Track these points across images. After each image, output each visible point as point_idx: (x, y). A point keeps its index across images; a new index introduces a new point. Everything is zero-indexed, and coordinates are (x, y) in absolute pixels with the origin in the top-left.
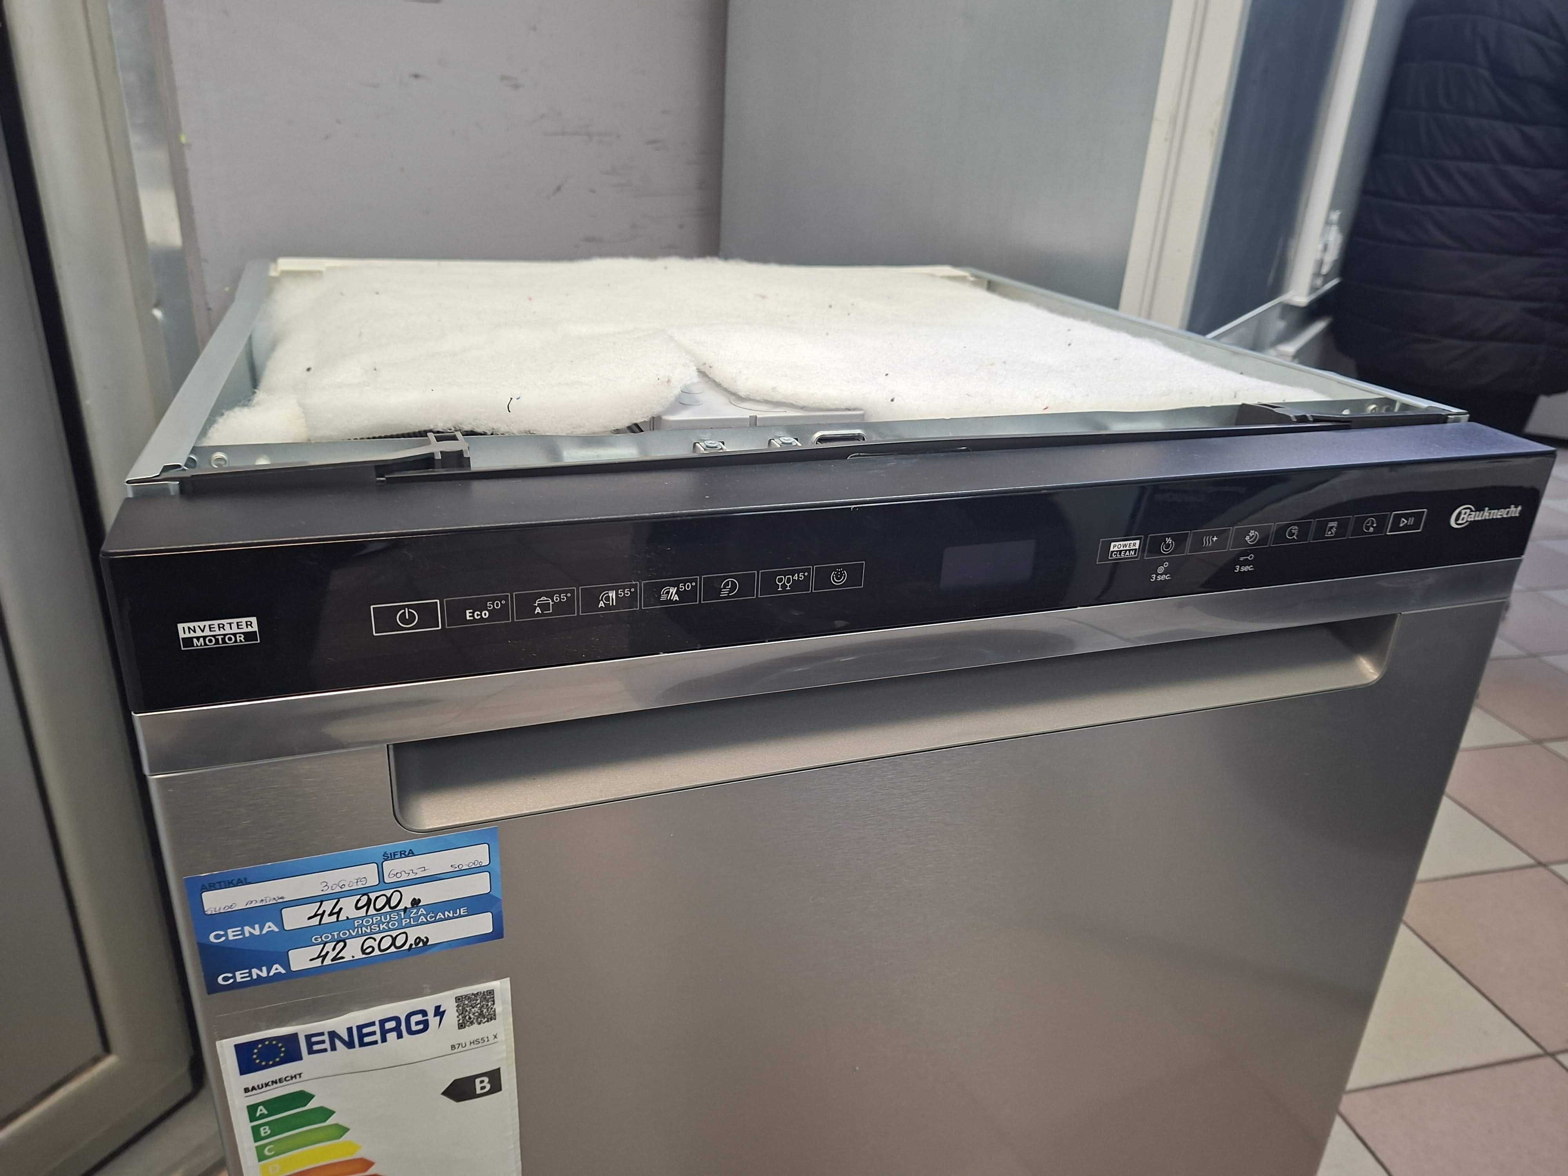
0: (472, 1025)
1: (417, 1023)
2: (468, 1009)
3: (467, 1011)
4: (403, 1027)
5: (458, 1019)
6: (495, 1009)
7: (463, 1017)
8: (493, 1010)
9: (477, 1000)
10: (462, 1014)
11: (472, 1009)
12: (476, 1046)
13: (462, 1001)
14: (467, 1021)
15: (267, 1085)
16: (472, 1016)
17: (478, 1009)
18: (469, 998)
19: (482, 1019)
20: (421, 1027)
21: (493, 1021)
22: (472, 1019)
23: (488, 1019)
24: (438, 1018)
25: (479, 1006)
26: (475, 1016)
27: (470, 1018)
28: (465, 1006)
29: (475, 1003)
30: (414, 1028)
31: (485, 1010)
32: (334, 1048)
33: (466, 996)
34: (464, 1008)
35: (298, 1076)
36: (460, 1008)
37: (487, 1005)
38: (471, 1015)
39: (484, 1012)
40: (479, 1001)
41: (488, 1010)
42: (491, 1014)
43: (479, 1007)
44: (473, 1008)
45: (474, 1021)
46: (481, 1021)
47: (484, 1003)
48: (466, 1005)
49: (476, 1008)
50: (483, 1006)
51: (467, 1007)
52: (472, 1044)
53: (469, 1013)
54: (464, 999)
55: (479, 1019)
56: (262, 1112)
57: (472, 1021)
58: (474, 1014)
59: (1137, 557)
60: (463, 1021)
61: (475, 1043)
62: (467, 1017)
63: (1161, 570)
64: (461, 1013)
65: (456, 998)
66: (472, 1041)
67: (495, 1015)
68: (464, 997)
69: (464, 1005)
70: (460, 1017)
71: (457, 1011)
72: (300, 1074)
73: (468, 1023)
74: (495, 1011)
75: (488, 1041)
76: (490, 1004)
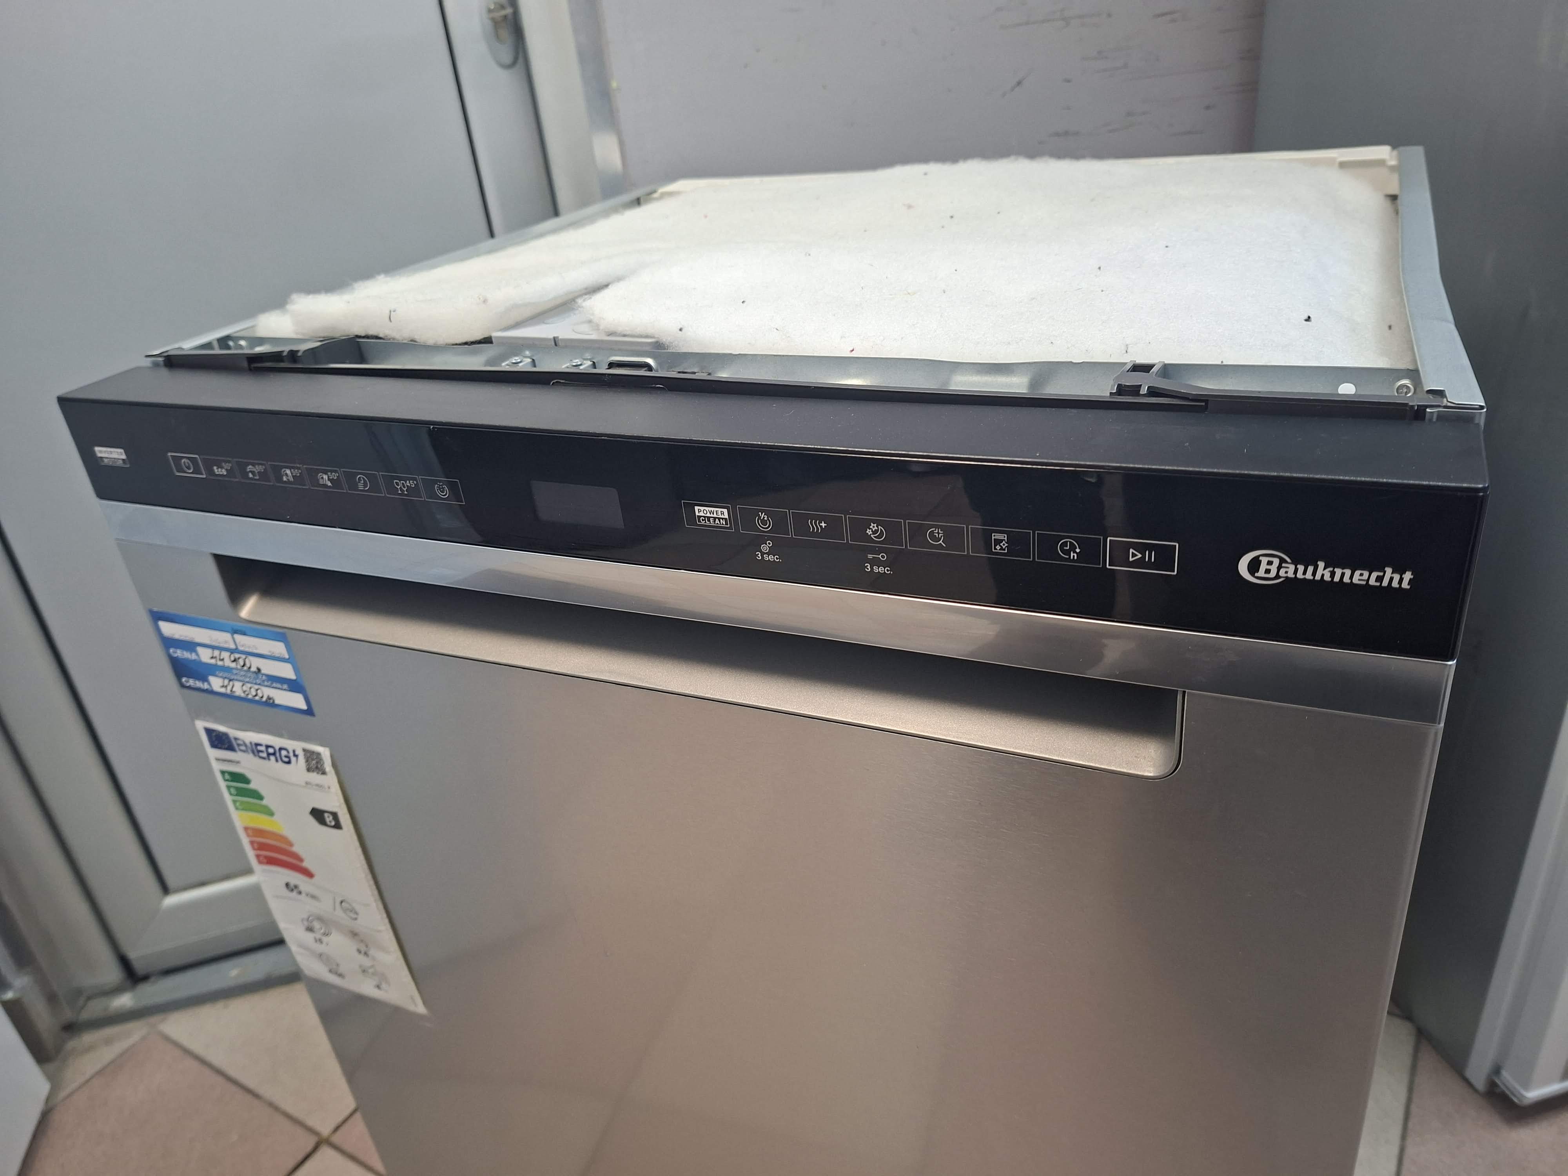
4: (278, 755)
6: (326, 767)
9: (312, 755)
10: (307, 762)
12: (320, 789)
13: (305, 752)
15: (226, 761)
18: (308, 752)
20: (287, 760)
21: (327, 775)
23: (324, 773)
24: (295, 758)
27: (312, 767)
30: (284, 759)
32: (249, 752)
34: (308, 758)
35: (239, 763)
39: (320, 767)
41: (323, 766)
42: (325, 770)
43: (316, 761)
45: (315, 771)
46: (319, 772)
47: (318, 759)
49: (313, 761)
52: (317, 787)
53: (311, 763)
56: (227, 778)
58: (314, 765)
59: (730, 528)
60: (308, 767)
63: (765, 548)
65: (301, 748)
66: (317, 784)
67: (327, 772)
69: (307, 755)
71: (305, 758)
73: (311, 770)
75: (326, 789)
76: (322, 762)
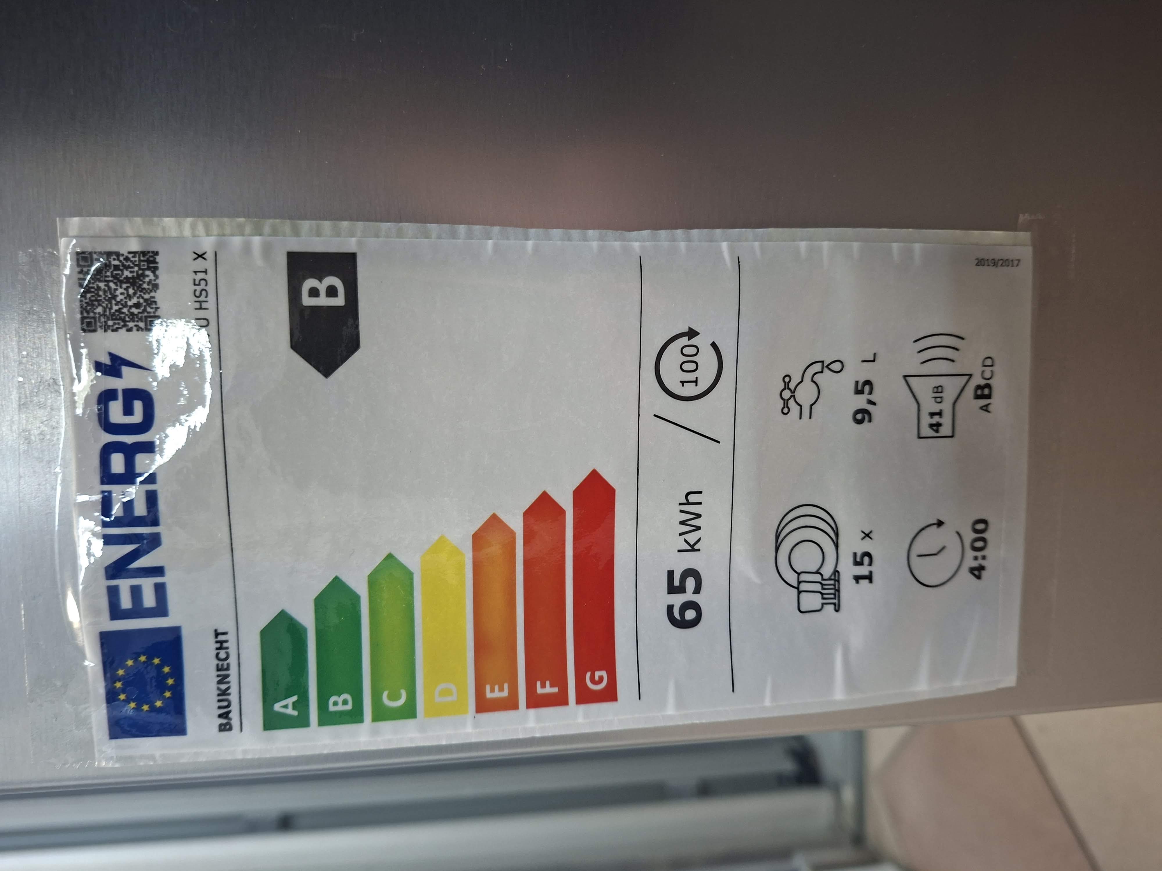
0: (155, 302)
1: (128, 411)
2: (115, 308)
3: (119, 311)
4: (129, 439)
5: (135, 329)
6: (130, 253)
7: (133, 320)
8: (130, 256)
9: (99, 288)
10: (124, 321)
11: (118, 299)
12: (212, 297)
13: (94, 318)
14: (145, 310)
15: (224, 693)
16: (135, 300)
17: (121, 287)
18: (91, 303)
19: (147, 279)
20: (138, 406)
21: (158, 259)
22: (142, 301)
23: (149, 268)
24: (125, 370)
25: (112, 285)
26: (135, 294)
27: (137, 305)
28: (108, 313)
29: (105, 292)
30: (137, 417)
31: (127, 273)
32: (158, 571)
33: (83, 310)
34: (114, 314)
35: (221, 638)
36: (110, 323)
37: (116, 267)
38: (130, 303)
39: (130, 275)
40: (102, 285)
41: (129, 267)
42: (140, 261)
43: (116, 284)
44: (114, 297)
45: (147, 296)
46: (149, 283)
47: (109, 274)
48: (105, 311)
49: (116, 290)
50: (115, 277)
51: (111, 308)
52: (204, 305)
53: (125, 305)
54: (92, 315)
55: (145, 286)
56: (290, 707)
57: (146, 300)
58: (130, 297)
60: (141, 320)
61: (202, 298)
62: (135, 311)
64: (122, 324)
65: (84, 330)
66: (197, 305)
67: (144, 253)
68: (85, 315)
69: (104, 315)
70: (131, 324)
71: (115, 330)
72: (217, 634)
73: (149, 309)
74: (135, 253)
75: (206, 272)
76: (117, 263)
